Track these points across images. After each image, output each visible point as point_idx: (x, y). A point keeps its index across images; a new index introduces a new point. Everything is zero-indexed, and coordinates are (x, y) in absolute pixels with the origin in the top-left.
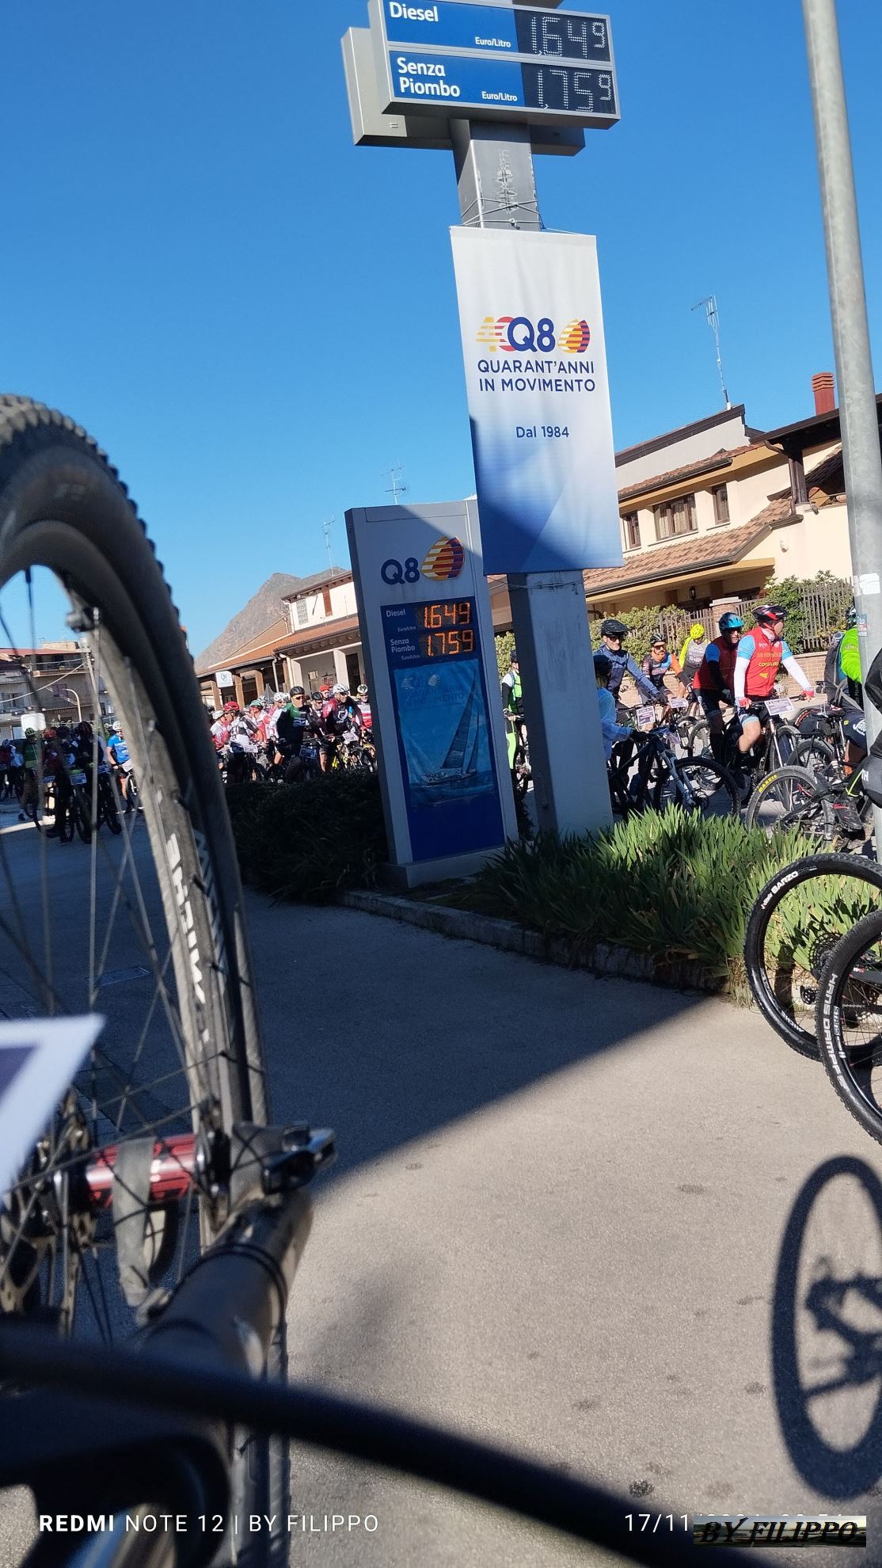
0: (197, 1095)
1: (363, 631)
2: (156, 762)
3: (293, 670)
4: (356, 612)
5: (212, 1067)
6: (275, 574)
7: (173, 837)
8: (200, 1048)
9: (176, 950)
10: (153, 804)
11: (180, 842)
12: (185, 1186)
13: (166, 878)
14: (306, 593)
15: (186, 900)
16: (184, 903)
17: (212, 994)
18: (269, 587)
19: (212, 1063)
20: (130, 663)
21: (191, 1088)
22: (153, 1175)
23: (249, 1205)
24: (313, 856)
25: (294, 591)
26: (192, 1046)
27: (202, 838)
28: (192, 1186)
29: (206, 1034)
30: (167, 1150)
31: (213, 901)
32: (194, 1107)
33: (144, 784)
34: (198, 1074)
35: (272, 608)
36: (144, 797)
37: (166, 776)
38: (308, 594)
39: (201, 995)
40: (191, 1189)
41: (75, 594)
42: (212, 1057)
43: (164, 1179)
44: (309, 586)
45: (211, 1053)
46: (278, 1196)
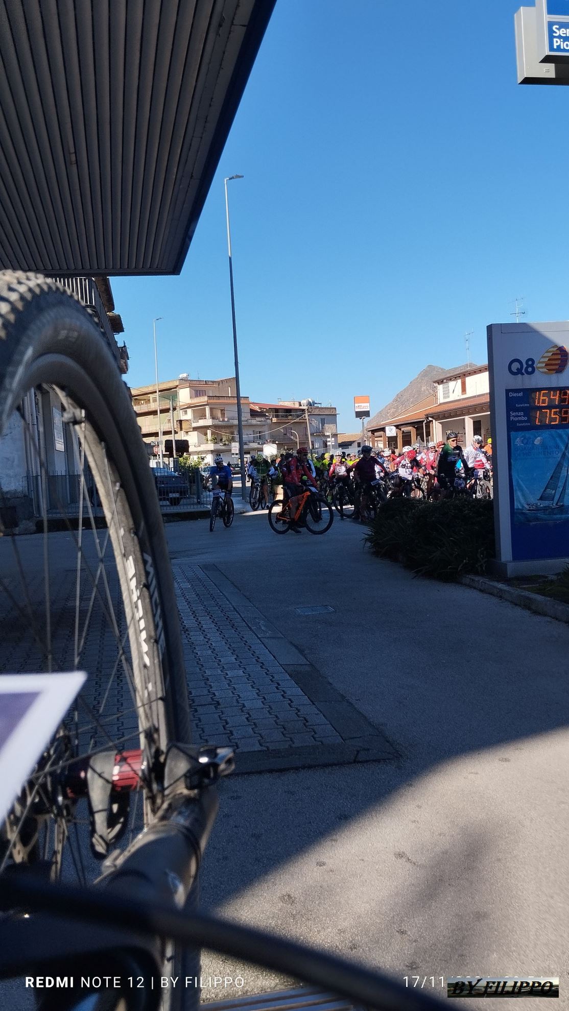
0: (143, 724)
1: (492, 405)
2: (120, 509)
3: (437, 428)
4: (488, 392)
5: (154, 707)
6: (429, 366)
7: (131, 558)
8: (146, 695)
9: (131, 631)
10: (118, 537)
11: (135, 561)
12: (135, 784)
13: (126, 584)
14: (450, 379)
15: (138, 599)
16: (137, 601)
17: (154, 660)
18: (425, 374)
19: (154, 705)
20: (105, 446)
21: (139, 719)
22: (115, 775)
23: (177, 797)
24: (444, 549)
25: (442, 377)
26: (141, 693)
27: (149, 559)
28: (140, 783)
29: (150, 686)
30: (124, 760)
31: (156, 601)
32: (141, 732)
33: (113, 523)
34: (145, 711)
35: (425, 388)
36: (112, 531)
37: (127, 518)
38: (451, 379)
39: (147, 661)
40: (139, 785)
41: (70, 401)
42: (154, 701)
43: (122, 778)
44: (452, 374)
45: (153, 698)
46: (196, 791)
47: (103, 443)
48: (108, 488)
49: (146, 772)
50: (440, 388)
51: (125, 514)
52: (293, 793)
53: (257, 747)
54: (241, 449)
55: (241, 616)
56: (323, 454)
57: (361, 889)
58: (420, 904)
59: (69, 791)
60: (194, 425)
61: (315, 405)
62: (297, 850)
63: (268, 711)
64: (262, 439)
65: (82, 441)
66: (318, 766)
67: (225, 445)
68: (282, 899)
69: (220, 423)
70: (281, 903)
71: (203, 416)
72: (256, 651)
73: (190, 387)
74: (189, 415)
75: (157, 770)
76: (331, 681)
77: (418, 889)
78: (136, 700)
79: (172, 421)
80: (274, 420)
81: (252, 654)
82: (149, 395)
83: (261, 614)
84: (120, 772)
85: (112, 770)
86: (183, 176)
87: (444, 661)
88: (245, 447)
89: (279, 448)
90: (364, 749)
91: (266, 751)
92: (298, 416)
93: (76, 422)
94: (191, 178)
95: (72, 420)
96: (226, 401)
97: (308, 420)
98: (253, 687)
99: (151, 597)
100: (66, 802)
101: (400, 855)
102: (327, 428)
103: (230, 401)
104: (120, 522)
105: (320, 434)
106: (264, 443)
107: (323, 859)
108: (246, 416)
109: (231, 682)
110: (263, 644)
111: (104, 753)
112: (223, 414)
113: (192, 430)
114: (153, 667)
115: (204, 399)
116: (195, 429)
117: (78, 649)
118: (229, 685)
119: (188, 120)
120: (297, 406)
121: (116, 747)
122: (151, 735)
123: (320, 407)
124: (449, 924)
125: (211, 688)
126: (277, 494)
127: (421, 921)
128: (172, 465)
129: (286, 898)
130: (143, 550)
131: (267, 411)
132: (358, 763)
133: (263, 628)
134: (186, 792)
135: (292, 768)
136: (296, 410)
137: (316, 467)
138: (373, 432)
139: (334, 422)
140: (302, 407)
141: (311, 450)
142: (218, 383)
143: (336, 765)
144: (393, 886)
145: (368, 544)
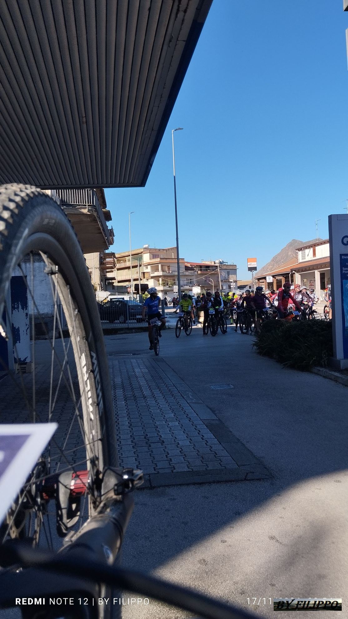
0: (89, 455)
1: (331, 264)
2: (78, 325)
3: (297, 277)
4: (329, 255)
5: (96, 445)
6: (293, 240)
7: (83, 354)
8: (91, 437)
9: (83, 399)
10: (76, 342)
11: (86, 356)
13: (80, 370)
15: (87, 379)
17: (96, 416)
18: (291, 245)
19: (96, 443)
20: (69, 287)
21: (87, 451)
22: (72, 486)
23: (109, 499)
24: (301, 351)
25: (301, 247)
26: (88, 436)
27: (94, 355)
28: (87, 491)
29: (94, 432)
30: (78, 476)
31: (98, 380)
32: (88, 460)
33: (73, 334)
34: (90, 447)
35: (290, 253)
36: (72, 338)
37: (81, 331)
38: (306, 248)
39: (92, 416)
40: (86, 492)
41: (50, 261)
42: (96, 441)
43: (76, 487)
44: (307, 245)
45: (96, 439)
46: (120, 496)
47: (68, 286)
48: (71, 312)
49: (91, 484)
50: (300, 253)
51: (81, 328)
52: (207, 498)
53: (186, 469)
54: (179, 290)
55: (178, 390)
56: (228, 293)
57: (248, 558)
58: (284, 568)
59: (44, 495)
60: (152, 275)
61: (224, 263)
62: (209, 533)
63: (193, 447)
64: (191, 284)
65: (56, 284)
66: (223, 482)
67: (170, 287)
68: (200, 562)
69: (167, 274)
70: (199, 564)
71: (157, 270)
72: (186, 411)
73: (149, 252)
74: (149, 269)
75: (97, 483)
76: (231, 429)
77: (283, 559)
78: (85, 440)
79: (139, 273)
80: (199, 272)
81: (184, 413)
82: (126, 258)
83: (189, 389)
84: (75, 484)
85: (70, 482)
86: (147, 129)
87: (301, 420)
88: (182, 288)
89: (201, 289)
90: (251, 472)
91: (191, 471)
92: (213, 270)
93: (53, 273)
94: (152, 130)
95: (50, 272)
96: (171, 261)
97: (219, 272)
98: (184, 433)
99: (95, 378)
100: (42, 502)
101: (272, 538)
102: (231, 277)
103: (172, 261)
104: (77, 332)
105: (226, 281)
106: (193, 286)
107: (225, 538)
108: (182, 270)
109: (171, 429)
110: (190, 406)
111: (66, 473)
112: (169, 269)
113: (150, 278)
114: (96, 421)
115: (158, 260)
116: (152, 277)
117: (51, 408)
118: (170, 431)
119: (151, 96)
120: (213, 264)
121: (73, 469)
122: (94, 461)
123: (227, 264)
124: (302, 581)
125: (159, 432)
126: (200, 316)
127: (284, 579)
128: (138, 299)
129: (202, 561)
130: (90, 350)
131: (194, 267)
132: (247, 481)
133: (191, 397)
134: (115, 497)
135: (207, 483)
136: (212, 266)
137: (224, 301)
138: (259, 279)
139: (235, 273)
140: (216, 265)
141: (221, 290)
142: (166, 250)
143: (233, 481)
144: (267, 557)
145: (255, 347)
